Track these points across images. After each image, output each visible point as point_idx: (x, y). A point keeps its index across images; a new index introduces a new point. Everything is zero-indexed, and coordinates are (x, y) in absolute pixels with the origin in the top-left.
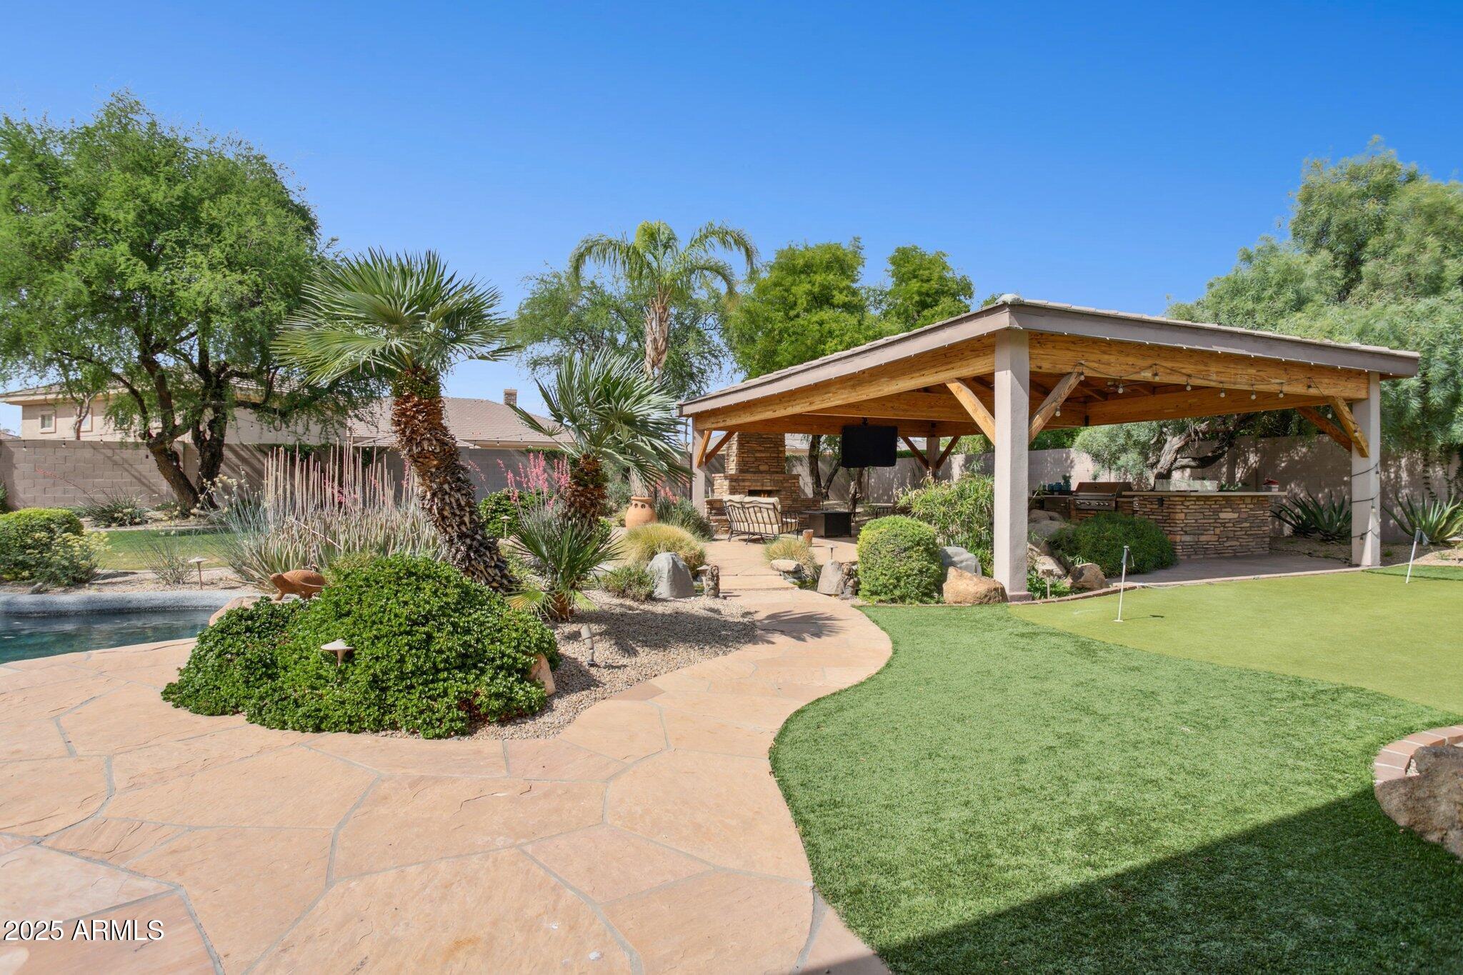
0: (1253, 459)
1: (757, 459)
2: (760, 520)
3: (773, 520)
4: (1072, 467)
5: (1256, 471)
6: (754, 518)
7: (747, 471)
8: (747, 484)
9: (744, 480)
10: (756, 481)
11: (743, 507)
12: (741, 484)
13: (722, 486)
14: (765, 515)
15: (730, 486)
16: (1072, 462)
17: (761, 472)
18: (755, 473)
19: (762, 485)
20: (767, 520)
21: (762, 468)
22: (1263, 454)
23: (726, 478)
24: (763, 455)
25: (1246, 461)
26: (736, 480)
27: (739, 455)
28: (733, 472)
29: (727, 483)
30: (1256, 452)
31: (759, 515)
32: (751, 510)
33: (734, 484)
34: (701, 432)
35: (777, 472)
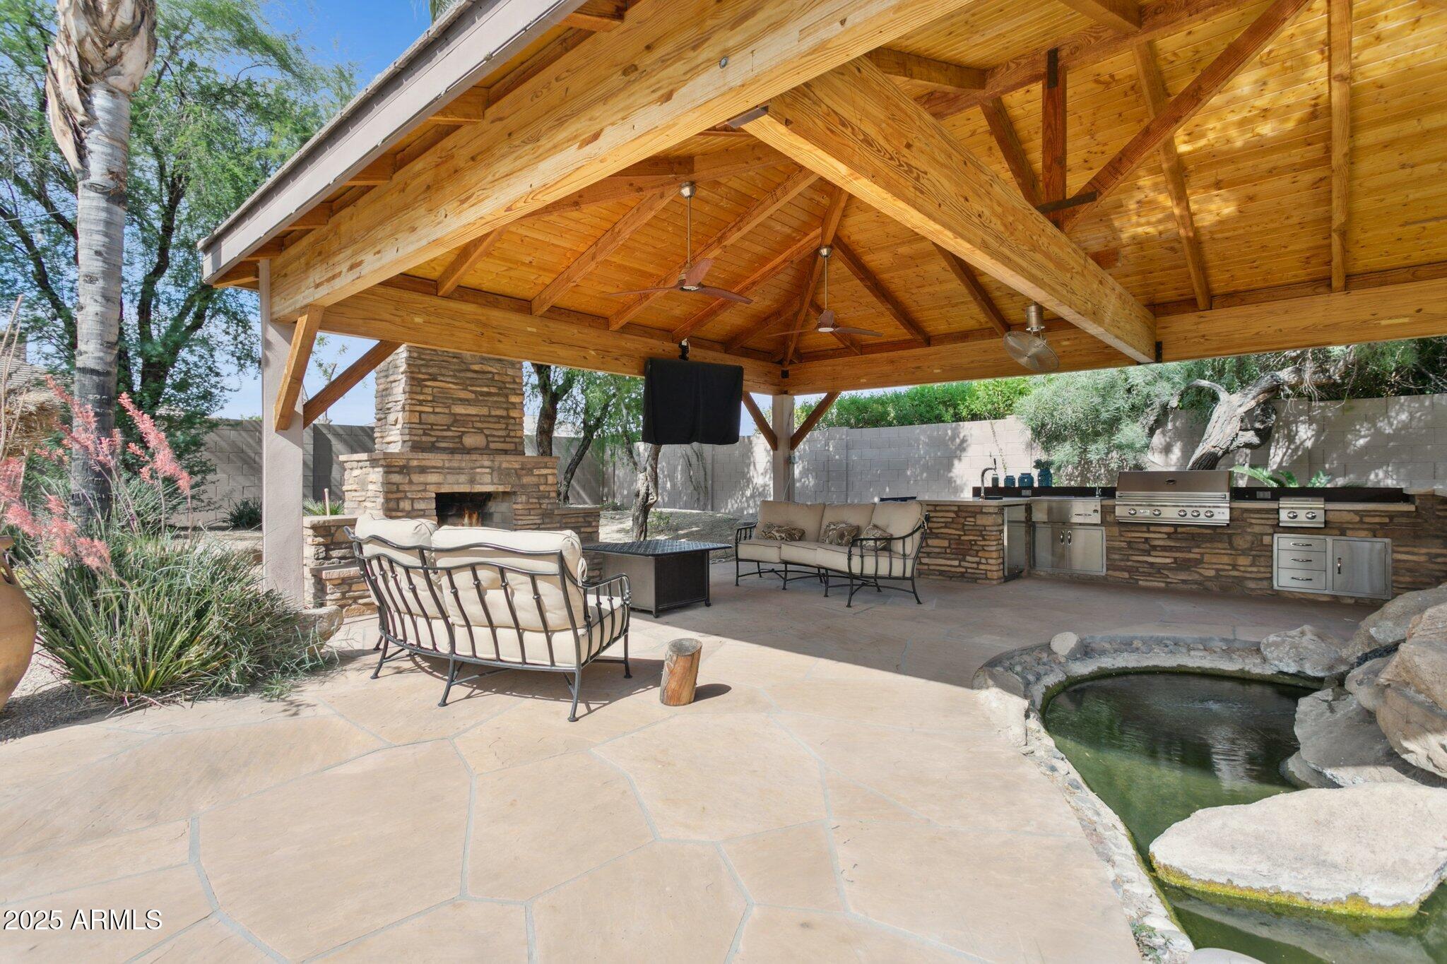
0: (1305, 434)
1: (456, 420)
2: (501, 613)
3: (556, 616)
4: (964, 450)
5: (1309, 453)
6: (474, 610)
7: (432, 448)
8: (433, 478)
9: (423, 470)
10: (459, 471)
11: (427, 568)
12: (416, 478)
13: (363, 484)
14: (523, 597)
15: (387, 483)
16: (963, 441)
17: (469, 451)
18: (452, 451)
19: (472, 481)
20: (528, 615)
21: (469, 441)
22: (1323, 426)
23: (374, 462)
24: (472, 410)
25: (1291, 438)
26: (404, 470)
27: (410, 407)
28: (395, 448)
29: (376, 475)
30: (1311, 421)
31: (495, 597)
32: (463, 580)
33: (396, 478)
34: (286, 325)
35: (505, 452)
